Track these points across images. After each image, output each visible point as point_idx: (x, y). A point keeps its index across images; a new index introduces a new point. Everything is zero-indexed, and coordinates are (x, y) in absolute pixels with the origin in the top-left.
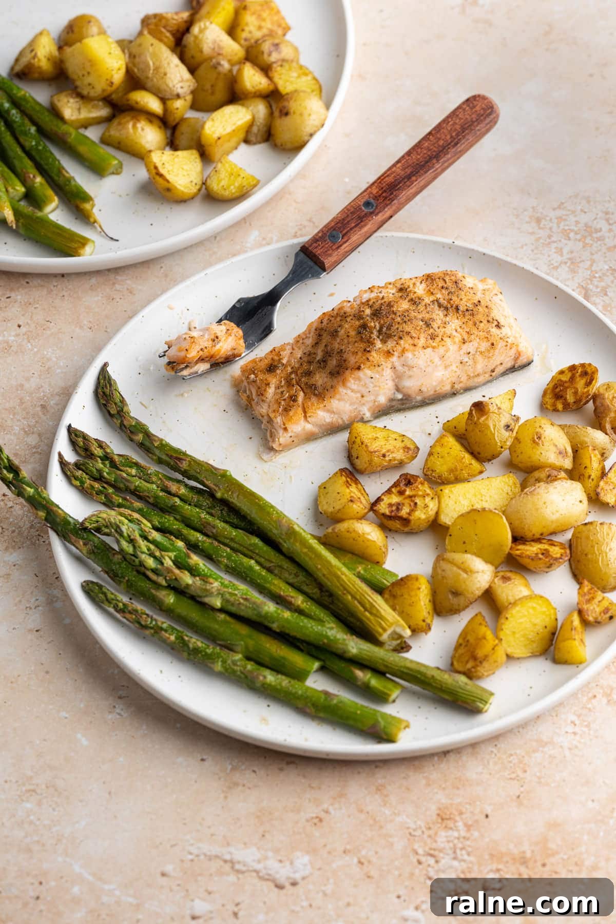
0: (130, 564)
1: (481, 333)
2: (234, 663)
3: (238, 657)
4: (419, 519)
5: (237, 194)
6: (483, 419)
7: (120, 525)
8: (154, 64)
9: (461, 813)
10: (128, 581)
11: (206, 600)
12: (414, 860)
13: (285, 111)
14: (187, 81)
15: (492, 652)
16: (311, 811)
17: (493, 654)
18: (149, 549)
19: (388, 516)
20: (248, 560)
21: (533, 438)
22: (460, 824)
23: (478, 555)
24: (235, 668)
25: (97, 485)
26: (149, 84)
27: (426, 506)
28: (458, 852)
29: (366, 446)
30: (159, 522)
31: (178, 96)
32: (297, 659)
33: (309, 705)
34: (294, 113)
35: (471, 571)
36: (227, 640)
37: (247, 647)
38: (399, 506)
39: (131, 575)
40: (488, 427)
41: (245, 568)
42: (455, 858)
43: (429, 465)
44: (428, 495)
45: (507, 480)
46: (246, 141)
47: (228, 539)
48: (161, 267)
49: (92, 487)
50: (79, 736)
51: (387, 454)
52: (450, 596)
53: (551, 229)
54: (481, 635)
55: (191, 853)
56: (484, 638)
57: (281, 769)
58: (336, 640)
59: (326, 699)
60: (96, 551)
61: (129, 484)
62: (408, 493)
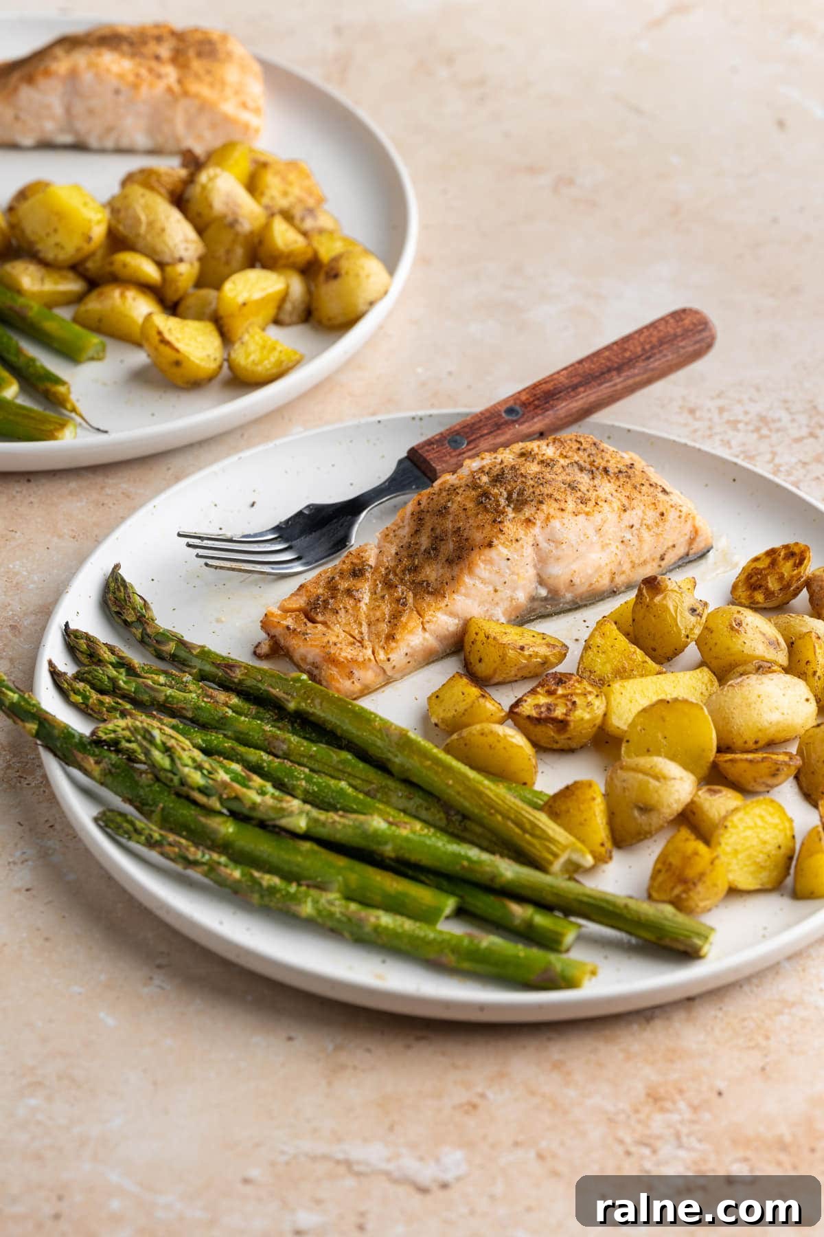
0: (166, 785)
1: (645, 498)
2: (331, 903)
3: (333, 896)
4: (582, 719)
5: (274, 371)
6: (658, 599)
7: (150, 729)
8: (147, 216)
9: (681, 1092)
10: (163, 809)
11: (284, 822)
12: (620, 1150)
13: (333, 273)
14: (193, 242)
15: (711, 867)
16: (460, 1096)
17: (712, 871)
18: (194, 760)
19: (536, 719)
20: (336, 782)
21: (731, 625)
22: (682, 1105)
23: (673, 758)
24: (333, 909)
25: (107, 699)
26: (141, 244)
27: (589, 704)
28: (684, 1140)
29: (495, 638)
30: (203, 740)
31: (181, 260)
32: (422, 894)
33: (447, 951)
34: (347, 273)
35: (665, 778)
36: (317, 877)
37: (346, 884)
38: (549, 708)
39: (167, 802)
40: (666, 609)
41: (333, 791)
42: (680, 1146)
43: (586, 662)
44: (590, 693)
45: (700, 676)
46: (277, 322)
47: (304, 756)
48: (169, 469)
49: (101, 703)
50: (102, 1015)
51: (526, 647)
52: (636, 813)
53: (710, 420)
54: (689, 852)
55: (283, 1153)
56: (696, 853)
57: (408, 1047)
58: (480, 863)
59: (471, 942)
60: (113, 770)
61: (156, 694)
62: (560, 691)
